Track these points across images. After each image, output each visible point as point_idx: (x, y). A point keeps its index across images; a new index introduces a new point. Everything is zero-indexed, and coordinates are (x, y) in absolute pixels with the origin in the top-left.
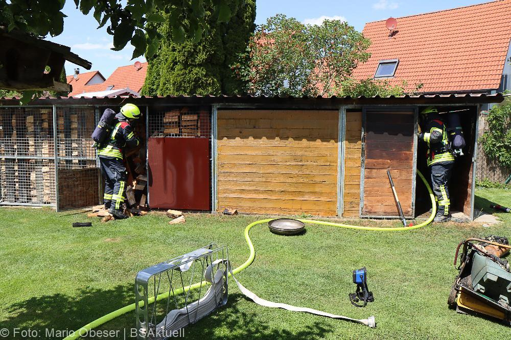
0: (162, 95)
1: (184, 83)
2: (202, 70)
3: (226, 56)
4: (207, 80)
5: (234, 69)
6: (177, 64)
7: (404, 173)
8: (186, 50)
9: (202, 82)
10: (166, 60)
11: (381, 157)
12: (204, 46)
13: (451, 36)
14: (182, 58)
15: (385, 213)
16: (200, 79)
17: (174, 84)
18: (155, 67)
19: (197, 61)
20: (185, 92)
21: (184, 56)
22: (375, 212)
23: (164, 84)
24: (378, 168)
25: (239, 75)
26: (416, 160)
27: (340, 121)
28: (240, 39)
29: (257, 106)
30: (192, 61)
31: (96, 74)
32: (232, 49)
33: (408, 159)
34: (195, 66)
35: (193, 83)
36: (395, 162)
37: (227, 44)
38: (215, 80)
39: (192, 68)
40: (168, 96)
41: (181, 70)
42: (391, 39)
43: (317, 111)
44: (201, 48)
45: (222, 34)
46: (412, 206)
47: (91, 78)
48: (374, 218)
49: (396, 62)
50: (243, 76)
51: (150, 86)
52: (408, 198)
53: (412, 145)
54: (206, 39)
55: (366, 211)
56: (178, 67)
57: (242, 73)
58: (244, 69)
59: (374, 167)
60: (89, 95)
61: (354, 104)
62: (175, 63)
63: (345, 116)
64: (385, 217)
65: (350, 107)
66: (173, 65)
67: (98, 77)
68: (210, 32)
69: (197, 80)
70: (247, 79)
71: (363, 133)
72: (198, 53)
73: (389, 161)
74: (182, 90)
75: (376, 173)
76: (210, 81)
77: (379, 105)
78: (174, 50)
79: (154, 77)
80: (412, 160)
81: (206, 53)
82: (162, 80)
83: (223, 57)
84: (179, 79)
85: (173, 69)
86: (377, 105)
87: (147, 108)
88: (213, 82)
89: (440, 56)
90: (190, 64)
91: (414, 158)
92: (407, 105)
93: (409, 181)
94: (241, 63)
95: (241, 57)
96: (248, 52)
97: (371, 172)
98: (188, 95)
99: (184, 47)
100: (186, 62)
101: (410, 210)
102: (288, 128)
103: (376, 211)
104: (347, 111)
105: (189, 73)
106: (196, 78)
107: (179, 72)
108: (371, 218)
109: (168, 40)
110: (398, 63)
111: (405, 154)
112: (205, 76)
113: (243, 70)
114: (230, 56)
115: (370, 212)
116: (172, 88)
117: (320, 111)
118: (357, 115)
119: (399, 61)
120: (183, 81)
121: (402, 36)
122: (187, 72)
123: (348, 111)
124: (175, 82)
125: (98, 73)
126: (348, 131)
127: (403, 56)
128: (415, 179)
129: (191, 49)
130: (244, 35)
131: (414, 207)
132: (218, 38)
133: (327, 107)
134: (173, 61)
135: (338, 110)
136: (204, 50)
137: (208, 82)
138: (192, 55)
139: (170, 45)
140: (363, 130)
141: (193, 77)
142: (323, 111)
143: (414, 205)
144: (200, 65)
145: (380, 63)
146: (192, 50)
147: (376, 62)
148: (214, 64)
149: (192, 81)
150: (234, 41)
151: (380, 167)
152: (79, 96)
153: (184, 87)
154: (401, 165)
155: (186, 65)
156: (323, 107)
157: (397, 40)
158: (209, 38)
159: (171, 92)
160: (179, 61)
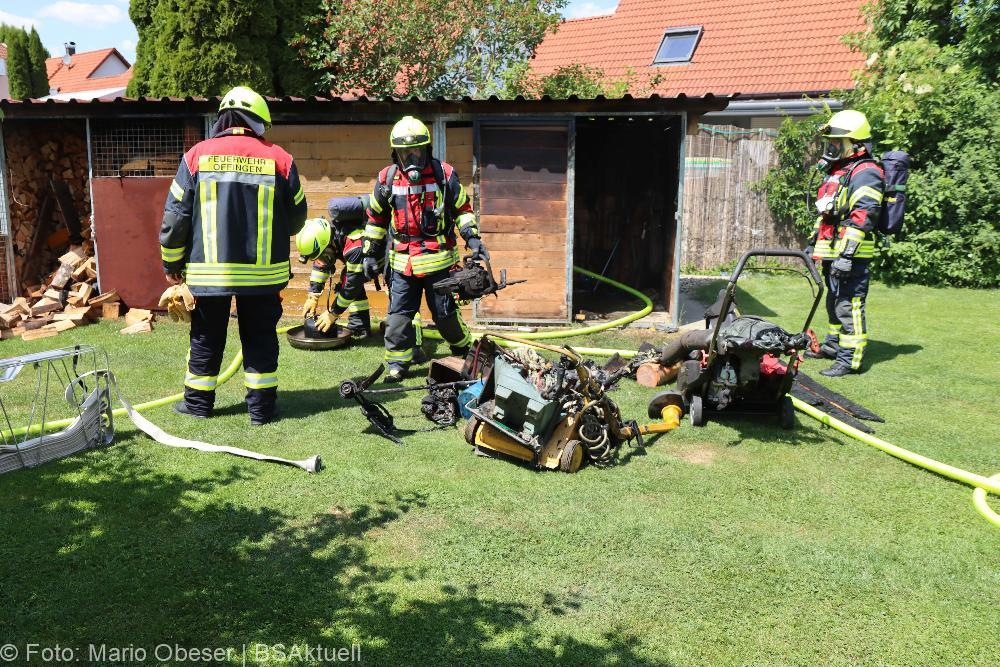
0: (157, 98)
1: (196, 75)
2: (230, 48)
3: (280, 23)
4: (241, 69)
5: (297, 47)
6: (182, 37)
7: (551, 239)
8: (195, 8)
9: (231, 73)
10: (163, 28)
11: (510, 211)
14: (190, 25)
15: (518, 313)
16: (225, 66)
17: (177, 76)
18: (148, 42)
19: (218, 30)
20: (199, 92)
21: (193, 20)
22: (500, 313)
23: (159, 77)
24: (505, 230)
25: (306, 58)
26: (572, 217)
27: (436, 144)
30: (211, 31)
31: (111, 54)
32: (292, 6)
33: (558, 213)
34: (217, 41)
35: (212, 75)
36: (534, 221)
38: (258, 69)
39: (210, 45)
40: (166, 99)
41: (190, 48)
44: (226, 5)
46: (568, 301)
47: (101, 64)
48: (497, 324)
49: (696, 32)
50: (314, 60)
51: (141, 80)
52: (559, 288)
53: (565, 188)
55: (484, 311)
56: (183, 43)
57: (311, 53)
58: (317, 47)
59: (497, 230)
60: (86, 96)
61: (460, 111)
62: (178, 35)
63: (443, 135)
64: (516, 320)
65: (452, 117)
66: (176, 39)
67: (113, 61)
69: (220, 69)
70: (321, 65)
71: (475, 167)
72: (219, 14)
73: (522, 218)
74: (191, 88)
75: (501, 240)
76: (246, 70)
77: (506, 114)
78: (175, 9)
79: (148, 62)
80: (564, 216)
81: (238, 13)
82: (157, 69)
83: (274, 24)
84: (186, 67)
85: (174, 47)
86: (501, 115)
87: (88, 121)
88: (254, 72)
90: (208, 38)
91: (568, 212)
92: (557, 114)
93: (559, 255)
94: (311, 35)
95: (309, 22)
96: (324, 13)
97: (491, 237)
98: (204, 96)
100: (198, 33)
101: (563, 308)
102: (343, 157)
103: (502, 310)
104: (447, 127)
105: (205, 54)
106: (217, 65)
107: (185, 53)
108: (492, 324)
110: (702, 34)
111: (552, 206)
112: (237, 60)
113: (314, 49)
114: (288, 20)
115: (491, 313)
116: (174, 85)
118: (466, 134)
119: (703, 29)
120: (193, 70)
122: (201, 52)
123: (450, 125)
124: (179, 73)
125: (114, 52)
127: (711, 19)
128: (571, 251)
129: (205, 6)
131: (570, 303)
134: (175, 30)
136: (231, 10)
137: (243, 72)
138: (208, 18)
140: (475, 162)
141: (210, 61)
143: (571, 299)
144: (224, 40)
145: (667, 35)
146: (208, 9)
147: (659, 31)
148: (255, 36)
149: (211, 72)
151: (508, 230)
152: (65, 97)
153: (197, 83)
154: (545, 224)
155: (198, 39)
159: (173, 91)
160: (185, 31)
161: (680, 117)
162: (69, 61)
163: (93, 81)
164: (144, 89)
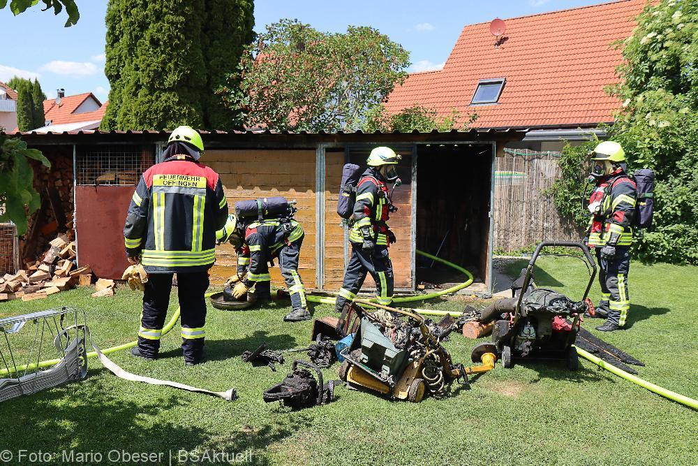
0: (123, 130)
1: (150, 114)
2: (174, 96)
3: (209, 78)
4: (181, 110)
5: (221, 94)
6: (141, 88)
7: (400, 231)
8: (151, 68)
9: (174, 112)
10: (128, 82)
12: (176, 65)
13: (578, 46)
14: (147, 80)
16: (170, 108)
17: (136, 115)
18: (117, 91)
19: (166, 83)
20: (152, 126)
21: (149, 76)
23: (124, 115)
25: (227, 102)
26: (415, 215)
27: (318, 163)
28: (228, 53)
29: (212, 144)
30: (161, 84)
31: (88, 97)
32: (218, 67)
33: (405, 213)
34: (165, 90)
35: (161, 114)
37: (210, 60)
38: (193, 109)
39: (160, 93)
40: (129, 132)
41: (146, 95)
42: (498, 49)
43: (287, 151)
44: (172, 66)
45: (204, 47)
46: (412, 275)
47: (81, 104)
49: (500, 82)
50: (232, 103)
51: (111, 117)
52: (407, 266)
53: (410, 195)
54: (178, 54)
56: (142, 92)
57: (230, 99)
58: (234, 94)
61: (335, 141)
62: (138, 87)
63: (323, 157)
65: (330, 145)
66: (136, 90)
67: (90, 102)
68: (184, 45)
69: (166, 110)
70: (237, 107)
72: (167, 73)
74: (146, 123)
76: (185, 110)
77: (368, 143)
78: (137, 69)
79: (117, 104)
80: (410, 215)
81: (180, 72)
82: (123, 110)
83: (205, 79)
84: (143, 108)
85: (135, 94)
87: (74, 147)
88: (190, 112)
89: (561, 74)
90: (159, 89)
91: (412, 212)
92: (404, 143)
93: (406, 243)
94: (230, 86)
95: (229, 78)
96: (240, 71)
98: (155, 129)
99: (149, 65)
100: (152, 85)
101: (409, 280)
102: (252, 172)
104: (326, 151)
105: (157, 100)
106: (165, 107)
107: (142, 99)
109: (130, 55)
110: (505, 84)
111: (402, 207)
112: (178, 104)
113: (232, 96)
114: (215, 76)
116: (134, 121)
117: (292, 151)
118: (339, 156)
119: (505, 80)
120: (148, 110)
121: (512, 44)
122: (154, 98)
123: (328, 150)
124: (138, 113)
125: (91, 96)
126: (327, 176)
127: (511, 73)
128: (414, 239)
129: (157, 67)
130: (234, 48)
131: (414, 277)
132: (197, 53)
133: (301, 146)
134: (136, 83)
135: (315, 149)
136: (175, 69)
137: (183, 112)
138: (159, 75)
139: (132, 62)
141: (160, 105)
142: (295, 151)
143: (414, 274)
144: (170, 90)
145: (480, 84)
146: (160, 69)
147: (474, 82)
148: (191, 87)
149: (160, 111)
150: (220, 56)
153: (150, 119)
154: (396, 221)
155: (152, 90)
156: (295, 146)
157: (505, 50)
158: (183, 53)
159: (133, 126)
160: (143, 84)
161: (491, 145)
162: (59, 101)
163: (76, 115)
164: (113, 123)
